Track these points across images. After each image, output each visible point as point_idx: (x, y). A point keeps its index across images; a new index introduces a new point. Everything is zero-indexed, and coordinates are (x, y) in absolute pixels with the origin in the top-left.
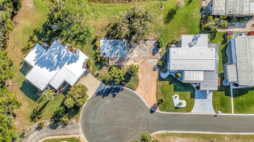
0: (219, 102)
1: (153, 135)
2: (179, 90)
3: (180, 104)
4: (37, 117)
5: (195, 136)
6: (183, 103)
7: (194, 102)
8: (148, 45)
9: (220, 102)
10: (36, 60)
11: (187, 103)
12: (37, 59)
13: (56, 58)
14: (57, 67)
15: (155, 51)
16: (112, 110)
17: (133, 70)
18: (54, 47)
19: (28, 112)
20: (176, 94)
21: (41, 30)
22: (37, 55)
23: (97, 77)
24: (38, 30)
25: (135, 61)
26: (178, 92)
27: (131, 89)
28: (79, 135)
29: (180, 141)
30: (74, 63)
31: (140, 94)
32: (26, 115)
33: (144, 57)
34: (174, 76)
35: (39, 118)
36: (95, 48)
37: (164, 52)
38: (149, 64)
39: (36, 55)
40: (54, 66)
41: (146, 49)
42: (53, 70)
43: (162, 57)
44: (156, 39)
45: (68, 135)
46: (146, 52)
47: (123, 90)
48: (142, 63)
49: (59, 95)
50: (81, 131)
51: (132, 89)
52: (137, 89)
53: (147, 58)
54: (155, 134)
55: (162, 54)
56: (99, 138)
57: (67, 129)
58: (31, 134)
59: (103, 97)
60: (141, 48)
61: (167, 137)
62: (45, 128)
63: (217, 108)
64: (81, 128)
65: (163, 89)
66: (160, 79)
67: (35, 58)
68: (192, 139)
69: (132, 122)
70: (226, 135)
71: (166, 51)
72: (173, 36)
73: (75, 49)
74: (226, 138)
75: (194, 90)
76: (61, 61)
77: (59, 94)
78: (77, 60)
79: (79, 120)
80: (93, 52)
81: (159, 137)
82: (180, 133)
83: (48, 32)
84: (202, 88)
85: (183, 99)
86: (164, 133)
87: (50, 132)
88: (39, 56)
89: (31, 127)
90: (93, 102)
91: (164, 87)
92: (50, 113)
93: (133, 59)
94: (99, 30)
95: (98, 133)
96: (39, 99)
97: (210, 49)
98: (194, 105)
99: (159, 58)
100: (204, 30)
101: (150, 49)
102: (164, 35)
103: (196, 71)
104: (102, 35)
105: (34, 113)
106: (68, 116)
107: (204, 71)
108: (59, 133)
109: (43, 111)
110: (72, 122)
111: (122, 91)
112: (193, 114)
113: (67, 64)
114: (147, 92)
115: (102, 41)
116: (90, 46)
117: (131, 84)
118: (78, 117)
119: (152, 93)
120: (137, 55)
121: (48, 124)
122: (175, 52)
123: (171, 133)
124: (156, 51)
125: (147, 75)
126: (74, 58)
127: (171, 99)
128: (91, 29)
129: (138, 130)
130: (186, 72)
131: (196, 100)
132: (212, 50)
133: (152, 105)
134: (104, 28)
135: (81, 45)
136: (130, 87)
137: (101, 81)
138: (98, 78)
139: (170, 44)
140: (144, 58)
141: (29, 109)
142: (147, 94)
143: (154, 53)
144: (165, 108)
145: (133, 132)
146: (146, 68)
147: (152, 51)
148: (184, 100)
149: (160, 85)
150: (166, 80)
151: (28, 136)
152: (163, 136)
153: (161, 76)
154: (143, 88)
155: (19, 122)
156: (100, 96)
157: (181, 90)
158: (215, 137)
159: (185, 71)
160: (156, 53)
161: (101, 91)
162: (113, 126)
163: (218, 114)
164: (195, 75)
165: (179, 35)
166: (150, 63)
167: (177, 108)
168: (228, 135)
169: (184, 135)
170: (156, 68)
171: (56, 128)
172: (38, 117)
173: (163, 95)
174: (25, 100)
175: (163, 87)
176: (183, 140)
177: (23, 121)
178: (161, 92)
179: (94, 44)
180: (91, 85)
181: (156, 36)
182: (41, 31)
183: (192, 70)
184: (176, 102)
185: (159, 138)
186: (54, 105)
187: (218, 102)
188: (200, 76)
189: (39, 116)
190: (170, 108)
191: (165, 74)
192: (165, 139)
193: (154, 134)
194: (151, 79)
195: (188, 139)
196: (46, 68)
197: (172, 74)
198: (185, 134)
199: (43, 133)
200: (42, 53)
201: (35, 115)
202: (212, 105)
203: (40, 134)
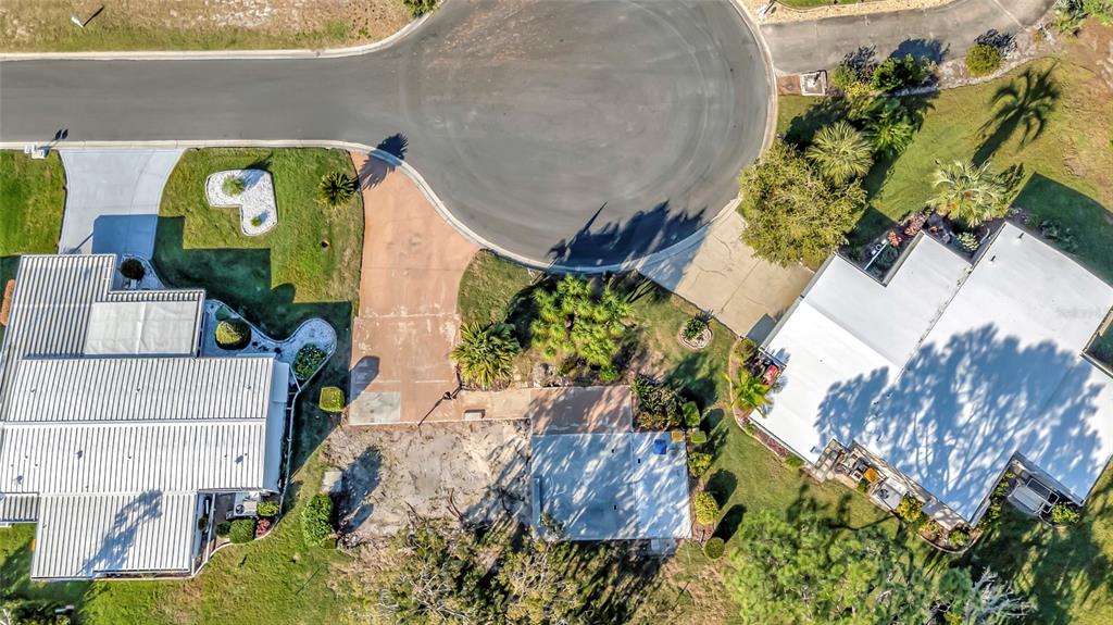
0: (30, 202)
1: (392, 34)
2: (239, 255)
3: (239, 186)
4: (1021, 95)
5: (172, 40)
6: (221, 194)
7: (163, 200)
8: (403, 508)
9: (27, 206)
10: (1086, 392)
11: (201, 192)
12: (1079, 400)
13: (961, 406)
14: (949, 352)
15: (359, 472)
16: (604, 145)
17: (481, 342)
18: (984, 473)
19: (1066, 122)
20: (253, 239)
21: (1079, 595)
22: (1083, 423)
23: (697, 318)
24: (1094, 595)
25: (483, 413)
26: (246, 245)
27: (505, 258)
28: (773, 20)
29: (254, 14)
30: (844, 383)
31: (453, 231)
32: (1074, 108)
33: (428, 438)
34: (256, 335)
35: (1008, 90)
36: (720, 488)
37: (308, 471)
38: (396, 396)
39: (1094, 423)
40: (967, 361)
41: (412, 488)
42: (970, 336)
43: (325, 442)
44: (349, 552)
45: (833, 18)
46: (416, 471)
47: (553, 250)
48: (437, 405)
49: (905, 212)
50: (762, 38)
51: (497, 256)
52: (470, 259)
53: (411, 429)
54: (380, 39)
55: (322, 457)
56: (669, 13)
57: (838, 44)
58: (1032, 17)
59: (662, 210)
60: (444, 493)
61: (320, 28)
62: (962, 43)
63: (48, 173)
64: (765, 53)
65: (323, 260)
66: (340, 315)
67: (1095, 402)
68: (193, 23)
69: (495, 94)
70: (19, 46)
71: (295, 478)
72: (249, 571)
73: (842, 478)
74: (23, 33)
75: (155, 262)
76: (928, 392)
77: (904, 216)
78: (828, 397)
79: (779, 90)
80: (729, 460)
81: (359, 28)
82: (251, 49)
83: (1031, 581)
84: (109, 263)
85: (221, 212)
86: (332, 47)
87: (931, 28)
88: (1071, 418)
89: (1034, 47)
90: (712, 181)
91: (318, 272)
92: (945, 118)
93: (491, 423)
94: (704, 601)
95: (675, 31)
96: (1020, 187)
97: (29, 486)
98: (169, 182)
99: (341, 433)
100: (58, 607)
101: (392, 486)
102: (299, 576)
103: (127, 353)
104: (680, 570)
105: (1038, 114)
106: (849, 109)
107: (82, 356)
108: (883, 27)
109: (992, 130)
110: (816, 79)
111: (556, 243)
112: (175, 142)
113: (885, 371)
114: (415, 244)
115: (684, 530)
116: (751, 497)
117: (503, 280)
118: (786, 104)
119: (389, 239)
120: (468, 447)
121: (945, 69)
122: (234, 464)
123: (295, 46)
124: (354, 477)
125: (410, 334)
126: (847, 411)
127: (287, 211)
128: (749, 582)
129: (466, 57)
130: (185, 349)
131: (155, 211)
132: (20, 478)
133: (392, 179)
134: (672, 615)
135: (812, 500)
136: (510, 268)
137: (673, 298)
138: (689, 312)
139: (272, 520)
140: (427, 431)
141: (1066, 138)
142: (418, 235)
143: (371, 460)
144: (320, 162)
145: (490, 45)
146: (414, 372)
147: (383, 473)
148: (214, 209)
149: (342, 279)
150: (308, 311)
151: (1044, 8)
152: (339, 35)
153: (331, 330)
154: (435, 263)
155: (1108, 73)
156: (680, 215)
157: (226, 258)
158: (75, 35)
159: (191, 355)
160: (358, 462)
161: (676, 241)
162: (598, 67)
163: (45, 144)
164: (134, 334)
165: (212, 578)
166: (391, 405)
167: (261, 166)
168: (11, 51)
169: (234, 42)
170: (361, 376)
171: (901, 46)
172: (1015, 94)
173: (326, 232)
174: (1096, 185)
175: (328, 274)
176: (240, 19)
177: (1084, 75)
178: (339, 244)
179: (726, 508)
180: (730, 270)
181: (351, 569)
182: (1075, 584)
183: (150, 360)
184: (258, 193)
185: (361, 23)
186: (926, 162)
187: (34, 205)
188: (107, 326)
189: (1009, 99)
190: (294, 165)
191: (311, 341)
192: (327, 17)
193: (383, 42)
194: (392, 315)
195: (212, 24)
196: (1022, 347)
197: (271, 343)
198: (227, 47)
199: (967, 23)
200: (1059, 435)
201: (1034, 104)
202: (68, 187)
203: (985, 16)
